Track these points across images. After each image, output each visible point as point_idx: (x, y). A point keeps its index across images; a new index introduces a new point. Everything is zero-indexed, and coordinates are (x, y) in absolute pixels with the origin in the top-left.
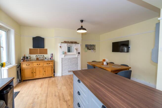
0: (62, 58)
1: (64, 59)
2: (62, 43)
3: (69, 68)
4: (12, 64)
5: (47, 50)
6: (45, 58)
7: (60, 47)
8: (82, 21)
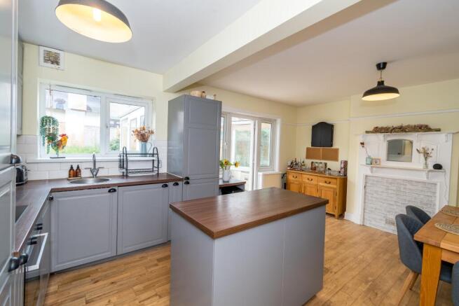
0: (366, 176)
1: (371, 178)
2: (367, 132)
3: (389, 212)
4: (273, 170)
5: (337, 150)
6: (329, 169)
7: (362, 144)
8: (382, 66)
